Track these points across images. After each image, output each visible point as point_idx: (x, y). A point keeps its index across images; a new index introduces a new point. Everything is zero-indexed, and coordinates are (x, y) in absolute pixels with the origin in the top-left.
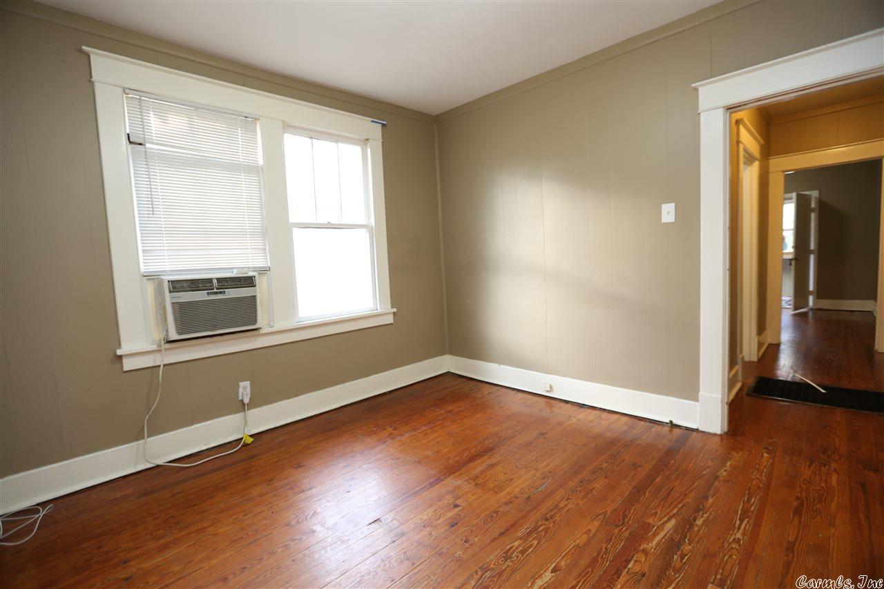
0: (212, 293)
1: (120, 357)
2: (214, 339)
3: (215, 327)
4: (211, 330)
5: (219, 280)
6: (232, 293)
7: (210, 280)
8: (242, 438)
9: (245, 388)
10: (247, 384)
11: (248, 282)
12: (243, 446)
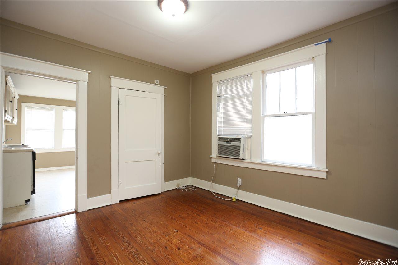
0: (229, 143)
1: (211, 158)
2: (227, 158)
3: (227, 155)
4: (226, 156)
5: (231, 139)
6: (233, 144)
7: (228, 138)
8: (232, 198)
9: (240, 181)
10: (240, 179)
11: (238, 140)
12: (230, 200)
